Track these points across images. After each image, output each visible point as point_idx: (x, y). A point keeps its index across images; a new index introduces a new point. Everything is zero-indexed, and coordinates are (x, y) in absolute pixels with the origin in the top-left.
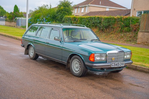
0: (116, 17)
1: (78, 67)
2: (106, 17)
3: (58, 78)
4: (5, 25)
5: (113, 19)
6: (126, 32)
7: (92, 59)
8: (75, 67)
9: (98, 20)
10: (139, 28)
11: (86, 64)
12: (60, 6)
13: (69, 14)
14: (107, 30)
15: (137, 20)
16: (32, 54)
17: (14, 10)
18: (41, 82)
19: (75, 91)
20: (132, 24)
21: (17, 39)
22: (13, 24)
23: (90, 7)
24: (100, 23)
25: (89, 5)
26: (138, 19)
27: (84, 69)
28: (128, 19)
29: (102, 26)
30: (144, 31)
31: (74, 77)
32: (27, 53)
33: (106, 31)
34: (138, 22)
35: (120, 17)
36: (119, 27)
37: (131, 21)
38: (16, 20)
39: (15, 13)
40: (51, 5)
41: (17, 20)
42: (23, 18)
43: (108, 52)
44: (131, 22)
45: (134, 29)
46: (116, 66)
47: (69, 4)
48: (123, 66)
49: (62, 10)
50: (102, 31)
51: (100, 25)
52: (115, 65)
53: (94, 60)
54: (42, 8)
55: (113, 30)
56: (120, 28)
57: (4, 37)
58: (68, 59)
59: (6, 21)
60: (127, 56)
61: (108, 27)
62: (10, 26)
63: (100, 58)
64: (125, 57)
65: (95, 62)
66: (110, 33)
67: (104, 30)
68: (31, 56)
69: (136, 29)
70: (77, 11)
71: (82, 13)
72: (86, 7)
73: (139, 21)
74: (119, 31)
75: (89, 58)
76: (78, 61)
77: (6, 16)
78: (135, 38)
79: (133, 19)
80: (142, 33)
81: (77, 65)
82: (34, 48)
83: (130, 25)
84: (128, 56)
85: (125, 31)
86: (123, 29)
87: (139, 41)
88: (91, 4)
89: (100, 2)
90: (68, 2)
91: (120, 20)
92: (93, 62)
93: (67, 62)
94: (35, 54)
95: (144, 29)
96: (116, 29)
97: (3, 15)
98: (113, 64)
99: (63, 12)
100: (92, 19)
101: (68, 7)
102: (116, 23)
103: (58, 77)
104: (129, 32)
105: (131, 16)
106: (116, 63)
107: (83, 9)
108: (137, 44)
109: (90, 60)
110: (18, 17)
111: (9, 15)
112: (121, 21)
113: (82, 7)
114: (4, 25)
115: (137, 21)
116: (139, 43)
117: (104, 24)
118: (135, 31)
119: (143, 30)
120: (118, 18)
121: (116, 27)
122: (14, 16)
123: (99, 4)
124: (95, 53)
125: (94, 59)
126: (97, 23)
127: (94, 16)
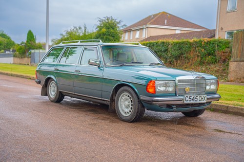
0: (191, 41)
1: (129, 106)
2: (176, 41)
3: (95, 125)
4: (14, 63)
5: (187, 44)
6: (209, 64)
7: (151, 90)
8: (124, 106)
9: (163, 46)
10: (231, 57)
11: (141, 98)
12: (100, 28)
13: (115, 40)
14: (179, 62)
15: (227, 44)
16: (53, 93)
17: (28, 38)
18: (66, 129)
19: (123, 139)
20: (218, 51)
21: (31, 79)
22: (26, 60)
23: (149, 28)
24: (166, 50)
25: (148, 26)
26: (229, 43)
27: (138, 107)
28: (212, 43)
29: (170, 55)
30: (238, 59)
31: (122, 122)
32: (45, 92)
33: (176, 64)
34: (229, 47)
35: (198, 40)
36: (198, 56)
37: (218, 46)
38: (30, 54)
39: (29, 43)
40: (86, 26)
41: (32, 54)
42: (41, 51)
43: (178, 78)
44: (216, 47)
45: (223, 58)
46: (192, 102)
47: (116, 25)
48: (205, 101)
49: (104, 34)
50: (171, 63)
51: (167, 54)
52: (190, 100)
53: (155, 92)
54: (72, 33)
55: (187, 61)
56: (199, 58)
57: (10, 77)
58: (111, 93)
59: (15, 56)
60: (210, 85)
61: (179, 57)
62: (21, 64)
63: (165, 88)
64: (208, 88)
65: (156, 94)
66: (183, 67)
67: (174, 62)
68: (52, 97)
69: (226, 58)
70: (129, 37)
71: (137, 39)
72: (142, 29)
73: (230, 45)
74: (199, 62)
75: (147, 89)
76: (129, 96)
77: (15, 49)
78: (225, 73)
79: (220, 42)
80: (236, 63)
81: (127, 103)
82: (56, 83)
83: (216, 53)
84: (213, 87)
85: (207, 62)
86: (204, 59)
87: (231, 76)
88: (150, 24)
89: (166, 21)
90: (113, 21)
91: (199, 44)
92: (154, 94)
93: (111, 99)
94: (58, 93)
95: (239, 56)
96: (192, 60)
97: (10, 49)
98: (187, 99)
99: (105, 37)
100: (153, 45)
101: (113, 29)
102: (192, 49)
103: (95, 122)
104: (214, 64)
105: (217, 37)
106: (193, 97)
107: (138, 33)
108: (229, 81)
109: (148, 92)
110: (33, 49)
111: (19, 47)
112: (200, 46)
113: (137, 30)
114: (12, 62)
115: (227, 46)
116: (232, 79)
117: (173, 52)
118: (224, 61)
119: (237, 57)
120: (196, 42)
121: (192, 55)
122: (27, 48)
123: (164, 24)
124: (157, 80)
125: (155, 89)
126: (161, 51)
127: (156, 41)
